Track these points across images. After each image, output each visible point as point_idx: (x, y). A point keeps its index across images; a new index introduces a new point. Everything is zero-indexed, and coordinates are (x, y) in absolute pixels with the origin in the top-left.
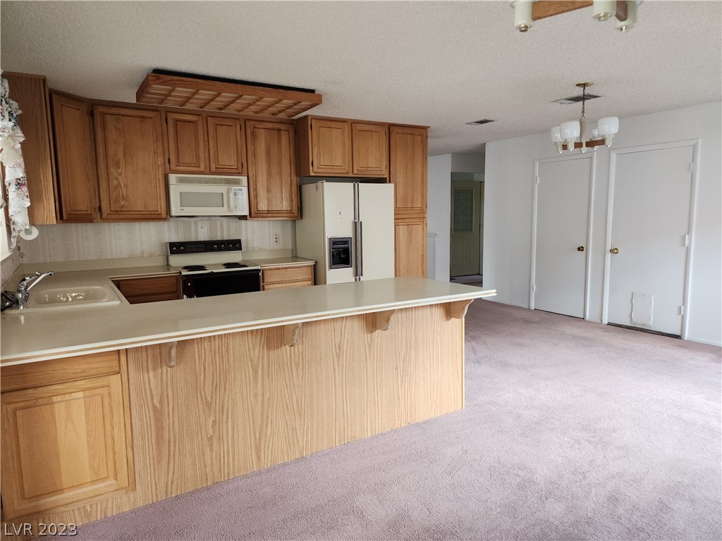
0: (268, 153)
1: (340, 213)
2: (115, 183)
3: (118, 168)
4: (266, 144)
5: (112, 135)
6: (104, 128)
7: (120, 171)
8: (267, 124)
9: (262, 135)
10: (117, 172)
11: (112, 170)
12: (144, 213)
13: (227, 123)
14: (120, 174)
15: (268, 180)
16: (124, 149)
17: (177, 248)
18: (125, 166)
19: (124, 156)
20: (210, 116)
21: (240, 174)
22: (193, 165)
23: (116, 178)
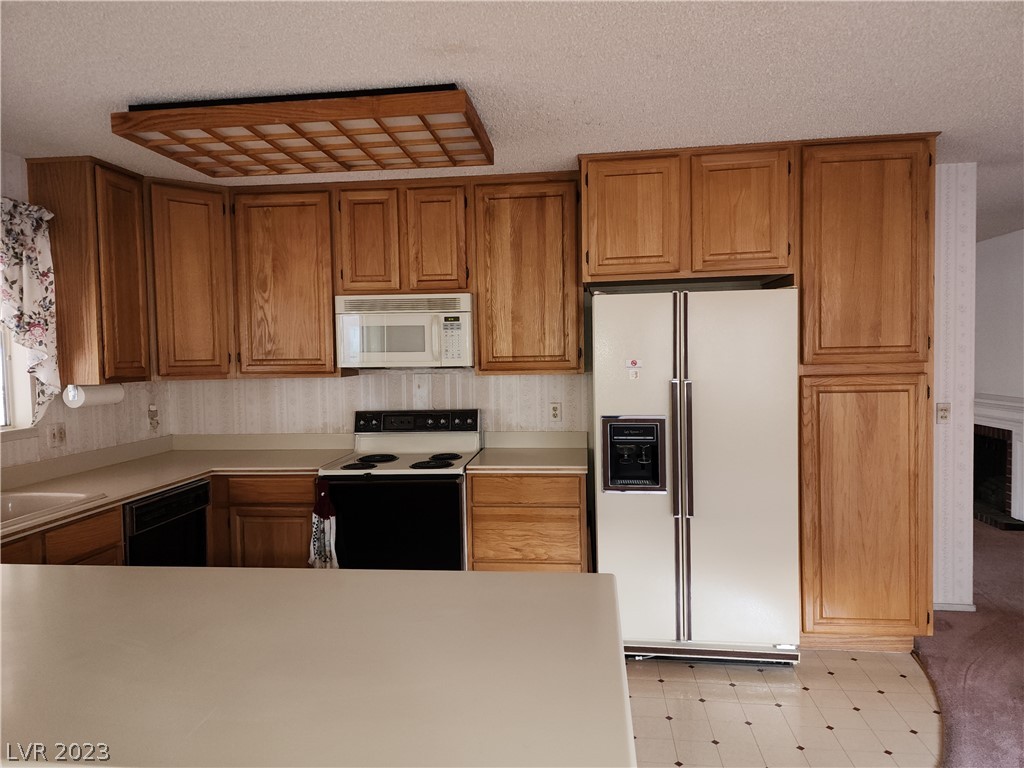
0: (517, 246)
1: (634, 363)
2: (260, 314)
3: (265, 292)
4: (513, 227)
5: (259, 238)
6: (248, 230)
7: (266, 295)
8: (515, 187)
9: (506, 211)
10: (263, 297)
11: (257, 296)
12: (300, 363)
13: (440, 198)
14: (267, 301)
15: (514, 298)
16: (274, 260)
17: (366, 422)
18: (275, 287)
19: (274, 271)
20: (409, 189)
21: (460, 289)
22: (381, 278)
23: (262, 308)
